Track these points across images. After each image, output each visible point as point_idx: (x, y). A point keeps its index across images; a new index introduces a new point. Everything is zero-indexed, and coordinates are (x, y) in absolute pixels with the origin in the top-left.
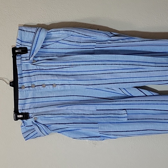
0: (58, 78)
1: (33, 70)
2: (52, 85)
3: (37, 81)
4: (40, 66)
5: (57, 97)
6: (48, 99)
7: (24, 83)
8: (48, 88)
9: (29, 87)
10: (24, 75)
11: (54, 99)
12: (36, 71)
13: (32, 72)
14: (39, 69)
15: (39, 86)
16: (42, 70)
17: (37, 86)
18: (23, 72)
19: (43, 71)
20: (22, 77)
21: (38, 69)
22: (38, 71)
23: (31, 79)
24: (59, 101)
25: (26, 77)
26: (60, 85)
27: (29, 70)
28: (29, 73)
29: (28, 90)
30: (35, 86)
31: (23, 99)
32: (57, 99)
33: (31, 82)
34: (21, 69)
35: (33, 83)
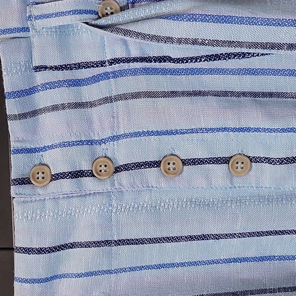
0: (271, 116)
1: (102, 64)
2: (226, 161)
3: (126, 136)
4: (144, 36)
5: (251, 235)
6: (195, 250)
7: (44, 149)
8: (200, 182)
9: (77, 174)
10: (43, 99)
11: (234, 248)
12: (122, 73)
13: (96, 79)
14: (142, 60)
15: (139, 166)
16: (157, 65)
17: (126, 167)
18: (41, 78)
19: (164, 72)
20: (34, 113)
21: (135, 60)
22: (135, 72)
23: (90, 122)
24: (262, 259)
25: (55, 108)
26: (281, 161)
27: (79, 66)
28: (77, 83)
29: (68, 197)
30: (118, 170)
31: (40, 251)
32: (253, 247)
33: (91, 142)
34: (22, 59)
35: (100, 150)
